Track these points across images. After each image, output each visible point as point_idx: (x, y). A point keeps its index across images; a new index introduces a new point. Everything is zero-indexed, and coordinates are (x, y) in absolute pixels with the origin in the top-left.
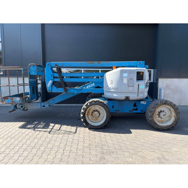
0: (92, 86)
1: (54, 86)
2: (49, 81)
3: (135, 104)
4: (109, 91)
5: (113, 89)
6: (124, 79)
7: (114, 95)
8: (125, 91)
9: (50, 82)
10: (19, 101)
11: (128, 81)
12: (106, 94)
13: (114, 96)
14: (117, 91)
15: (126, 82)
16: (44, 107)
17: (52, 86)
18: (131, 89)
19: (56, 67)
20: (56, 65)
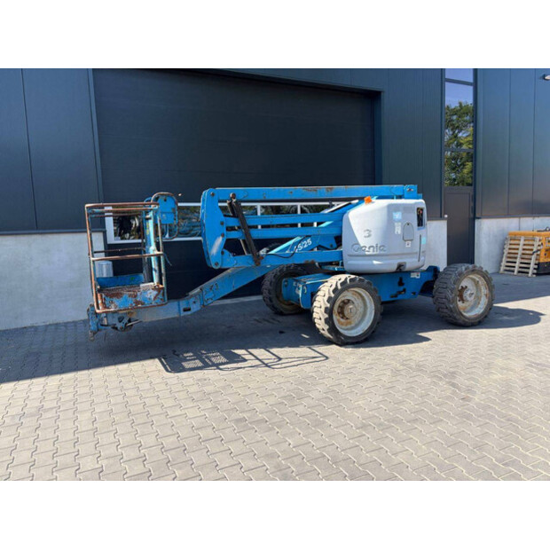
0: (306, 246)
1: (226, 252)
2: (216, 239)
3: (401, 279)
4: (362, 253)
5: (372, 249)
6: (396, 224)
7: (375, 262)
8: (398, 252)
9: (219, 241)
10: (155, 298)
11: (403, 229)
12: (350, 262)
13: (374, 265)
14: (382, 252)
15: (399, 232)
16: (189, 313)
17: (223, 253)
18: (408, 245)
19: (234, 200)
20: (234, 196)
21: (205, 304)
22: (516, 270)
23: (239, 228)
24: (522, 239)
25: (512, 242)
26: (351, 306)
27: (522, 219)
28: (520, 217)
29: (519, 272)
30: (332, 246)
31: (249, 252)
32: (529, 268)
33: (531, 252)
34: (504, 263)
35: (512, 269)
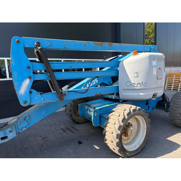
0: (94, 84)
1: (34, 91)
3: (147, 101)
4: (133, 88)
5: (139, 85)
6: (153, 68)
7: (141, 94)
8: (154, 87)
11: (157, 72)
12: (124, 94)
14: (145, 87)
15: (155, 74)
17: (30, 92)
18: (159, 82)
19: (39, 48)
20: (38, 44)
21: (20, 131)
22: (172, 89)
23: (46, 71)
24: (174, 76)
25: (169, 77)
26: (132, 129)
27: (171, 68)
28: (170, 67)
29: (173, 90)
30: (110, 83)
31: (54, 90)
32: (178, 88)
33: (179, 81)
34: (166, 86)
35: (170, 88)
